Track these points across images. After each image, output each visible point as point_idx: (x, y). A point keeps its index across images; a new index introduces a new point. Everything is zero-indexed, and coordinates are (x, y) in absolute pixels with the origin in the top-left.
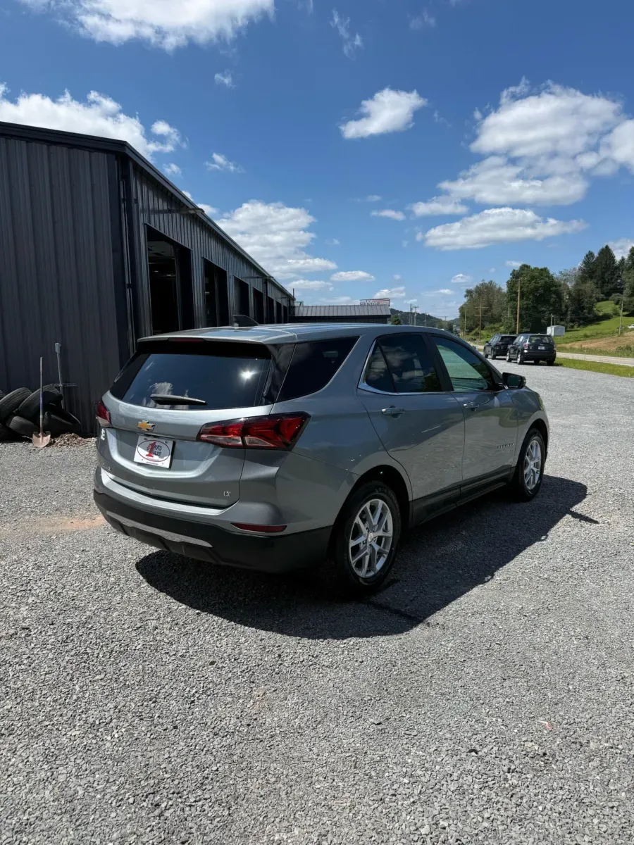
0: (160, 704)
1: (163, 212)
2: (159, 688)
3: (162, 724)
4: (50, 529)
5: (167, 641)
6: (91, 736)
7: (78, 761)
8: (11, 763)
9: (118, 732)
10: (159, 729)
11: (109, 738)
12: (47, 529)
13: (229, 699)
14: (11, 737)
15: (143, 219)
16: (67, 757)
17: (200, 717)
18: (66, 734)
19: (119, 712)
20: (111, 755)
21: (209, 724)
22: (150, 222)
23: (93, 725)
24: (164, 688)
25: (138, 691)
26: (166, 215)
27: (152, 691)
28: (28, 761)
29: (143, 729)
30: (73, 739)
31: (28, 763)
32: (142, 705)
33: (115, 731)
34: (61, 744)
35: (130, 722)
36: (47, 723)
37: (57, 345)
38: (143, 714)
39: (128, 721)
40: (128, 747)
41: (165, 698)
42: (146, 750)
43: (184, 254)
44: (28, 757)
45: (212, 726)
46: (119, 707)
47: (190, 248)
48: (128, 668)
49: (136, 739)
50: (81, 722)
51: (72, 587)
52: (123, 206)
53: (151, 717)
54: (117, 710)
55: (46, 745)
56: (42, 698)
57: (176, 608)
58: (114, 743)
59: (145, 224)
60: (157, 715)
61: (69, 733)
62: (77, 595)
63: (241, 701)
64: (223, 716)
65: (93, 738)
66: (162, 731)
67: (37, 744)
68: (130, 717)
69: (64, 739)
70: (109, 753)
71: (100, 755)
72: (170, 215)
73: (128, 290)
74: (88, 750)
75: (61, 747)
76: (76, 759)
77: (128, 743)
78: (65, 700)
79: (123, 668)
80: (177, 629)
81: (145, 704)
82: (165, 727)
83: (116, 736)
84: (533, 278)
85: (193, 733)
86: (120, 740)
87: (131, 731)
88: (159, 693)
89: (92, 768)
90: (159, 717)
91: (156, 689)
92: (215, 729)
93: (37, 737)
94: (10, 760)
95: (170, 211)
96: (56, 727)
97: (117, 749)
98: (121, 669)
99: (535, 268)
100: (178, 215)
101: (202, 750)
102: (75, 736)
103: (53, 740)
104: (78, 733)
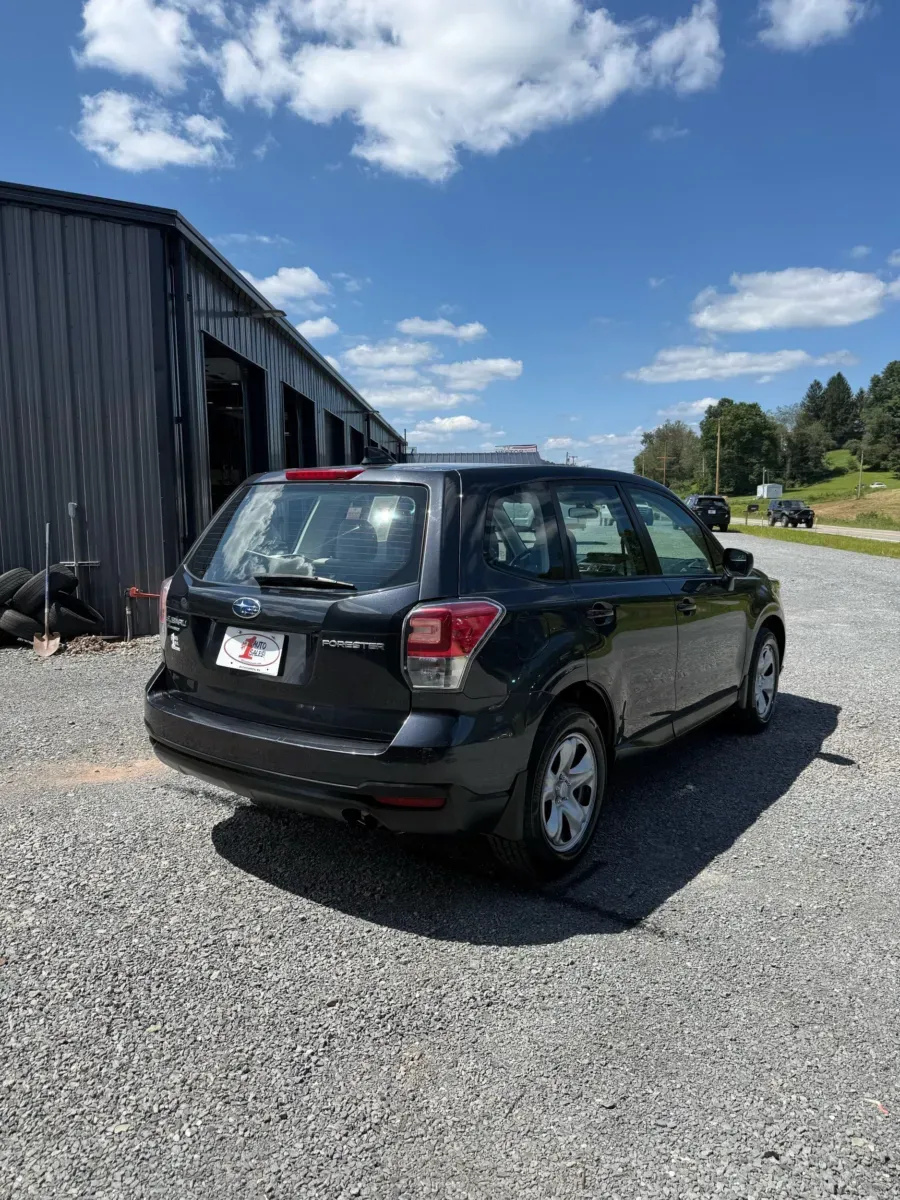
0: (256, 1075)
1: (227, 315)
2: (252, 1046)
3: (262, 1112)
4: (64, 782)
5: (258, 966)
6: (146, 1134)
7: (128, 1181)
8: (16, 1185)
9: (190, 1127)
10: (257, 1119)
11: (176, 1138)
12: (60, 782)
13: (366, 1066)
14: (14, 1137)
15: (198, 325)
16: (109, 1174)
17: (321, 1098)
18: (105, 1131)
19: (190, 1090)
20: (181, 1167)
21: (337, 1110)
22: (208, 329)
23: (149, 1113)
24: (259, 1046)
25: (218, 1053)
26: (231, 320)
27: (241, 1051)
28: (44, 1181)
29: (231, 1120)
30: (117, 1139)
31: (44, 1185)
32: (226, 1078)
33: (186, 1125)
34: (98, 1149)
35: (208, 1107)
36: (73, 1111)
37: (71, 506)
38: (229, 1093)
39: (205, 1107)
40: (209, 1155)
41: (262, 1064)
42: (239, 1158)
43: (255, 376)
44: (44, 1174)
45: (344, 1114)
46: (189, 1082)
47: (263, 367)
48: (200, 1012)
49: (221, 1139)
50: (129, 1108)
51: (102, 876)
52: (171, 303)
53: (243, 1100)
54: (186, 1088)
55: (74, 1151)
56: (62, 1067)
57: (267, 910)
58: (185, 1147)
59: (201, 331)
60: (252, 1095)
61: (111, 1129)
62: (112, 889)
63: (385, 1068)
64: (359, 1096)
65: (150, 1138)
66: (263, 1124)
67: (58, 1148)
68: (209, 1099)
69: (103, 1139)
70: (178, 1164)
71: (164, 1169)
72: (237, 320)
73: (176, 426)
74: (143, 1159)
75: (98, 1155)
76: (123, 1175)
77: (208, 1147)
78: (101, 1069)
79: (191, 1012)
80: (271, 944)
81: (231, 1075)
82: (266, 1117)
83: (188, 1134)
84: (737, 417)
85: (312, 1126)
86: (194, 1142)
87: (212, 1125)
88: (253, 1055)
89: (152, 1192)
90: (255, 1098)
91: (246, 1049)
92: (349, 1118)
93: (58, 1136)
94: (13, 1179)
95: (236, 314)
96: (88, 1118)
97: (190, 1157)
98: (188, 1015)
99: (741, 404)
100: (248, 319)
101: (332, 1158)
102: (120, 1133)
103: (84, 1142)
104: (124, 1128)
